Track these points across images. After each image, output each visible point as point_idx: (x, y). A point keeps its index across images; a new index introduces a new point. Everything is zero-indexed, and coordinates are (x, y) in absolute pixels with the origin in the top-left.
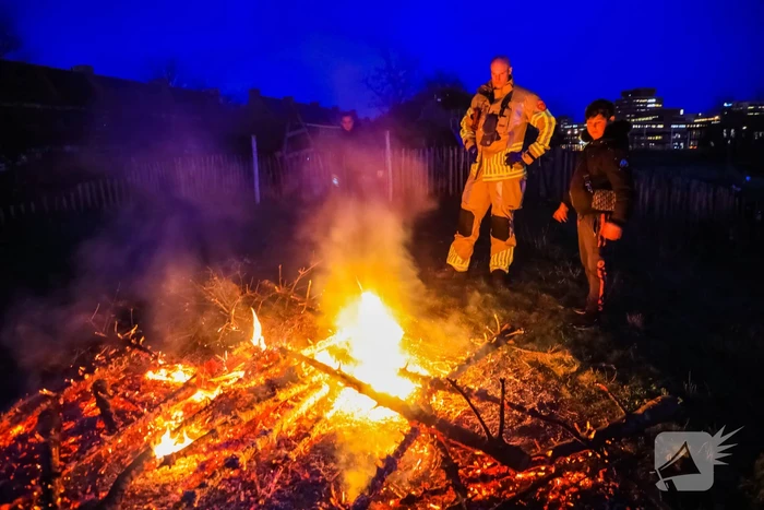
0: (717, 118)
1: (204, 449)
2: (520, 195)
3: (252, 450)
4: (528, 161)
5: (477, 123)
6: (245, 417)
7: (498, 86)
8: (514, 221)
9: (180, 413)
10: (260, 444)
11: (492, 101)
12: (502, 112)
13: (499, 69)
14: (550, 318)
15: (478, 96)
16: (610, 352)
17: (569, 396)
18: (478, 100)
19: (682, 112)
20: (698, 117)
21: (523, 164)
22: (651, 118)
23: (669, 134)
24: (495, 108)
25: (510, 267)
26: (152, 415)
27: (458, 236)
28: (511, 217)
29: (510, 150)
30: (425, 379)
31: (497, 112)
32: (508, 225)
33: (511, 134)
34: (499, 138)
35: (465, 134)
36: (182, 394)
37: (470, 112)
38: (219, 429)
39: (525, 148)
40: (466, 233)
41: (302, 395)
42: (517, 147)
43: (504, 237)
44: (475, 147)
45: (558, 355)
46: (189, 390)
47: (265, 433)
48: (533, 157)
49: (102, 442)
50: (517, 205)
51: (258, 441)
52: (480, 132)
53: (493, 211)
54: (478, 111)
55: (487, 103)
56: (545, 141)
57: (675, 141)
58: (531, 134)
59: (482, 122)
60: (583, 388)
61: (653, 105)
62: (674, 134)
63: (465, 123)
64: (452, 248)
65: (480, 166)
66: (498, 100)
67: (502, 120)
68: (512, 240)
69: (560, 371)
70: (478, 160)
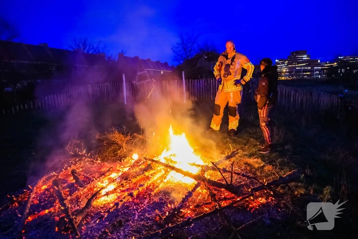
0: (335, 64)
1: (119, 191)
2: (240, 97)
3: (137, 191)
4: (244, 83)
5: (221, 68)
6: (134, 180)
7: (230, 52)
8: (238, 108)
9: (107, 181)
10: (140, 189)
11: (227, 59)
12: (232, 63)
13: (229, 45)
14: (254, 147)
15: (221, 56)
16: (277, 159)
17: (259, 174)
18: (221, 59)
19: (319, 61)
20: (327, 64)
21: (241, 84)
22: (305, 64)
23: (313, 71)
24: (229, 62)
25: (238, 128)
26: (97, 181)
27: (214, 115)
28: (237, 107)
29: (235, 79)
30: (202, 166)
31: (230, 63)
32: (236, 110)
33: (236, 72)
34: (231, 74)
35: (216, 73)
36: (107, 174)
37: (218, 63)
38: (124, 184)
39: (242, 77)
40: (218, 114)
41: (154, 173)
42: (238, 77)
43: (234, 115)
44: (221, 78)
45: (256, 160)
46: (110, 172)
47: (142, 185)
48: (245, 81)
49: (79, 190)
50: (239, 101)
51: (140, 188)
52: (223, 72)
53: (229, 105)
54: (221, 63)
55: (225, 59)
56: (250, 75)
57: (316, 74)
58: (244, 72)
59: (223, 67)
60: (265, 172)
61: (306, 58)
62: (316, 71)
63: (216, 68)
64: (212, 121)
65: (223, 86)
66: (229, 59)
67: (231, 67)
68: (238, 116)
69: (257, 166)
70: (222, 83)
